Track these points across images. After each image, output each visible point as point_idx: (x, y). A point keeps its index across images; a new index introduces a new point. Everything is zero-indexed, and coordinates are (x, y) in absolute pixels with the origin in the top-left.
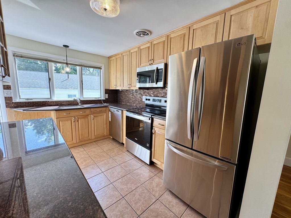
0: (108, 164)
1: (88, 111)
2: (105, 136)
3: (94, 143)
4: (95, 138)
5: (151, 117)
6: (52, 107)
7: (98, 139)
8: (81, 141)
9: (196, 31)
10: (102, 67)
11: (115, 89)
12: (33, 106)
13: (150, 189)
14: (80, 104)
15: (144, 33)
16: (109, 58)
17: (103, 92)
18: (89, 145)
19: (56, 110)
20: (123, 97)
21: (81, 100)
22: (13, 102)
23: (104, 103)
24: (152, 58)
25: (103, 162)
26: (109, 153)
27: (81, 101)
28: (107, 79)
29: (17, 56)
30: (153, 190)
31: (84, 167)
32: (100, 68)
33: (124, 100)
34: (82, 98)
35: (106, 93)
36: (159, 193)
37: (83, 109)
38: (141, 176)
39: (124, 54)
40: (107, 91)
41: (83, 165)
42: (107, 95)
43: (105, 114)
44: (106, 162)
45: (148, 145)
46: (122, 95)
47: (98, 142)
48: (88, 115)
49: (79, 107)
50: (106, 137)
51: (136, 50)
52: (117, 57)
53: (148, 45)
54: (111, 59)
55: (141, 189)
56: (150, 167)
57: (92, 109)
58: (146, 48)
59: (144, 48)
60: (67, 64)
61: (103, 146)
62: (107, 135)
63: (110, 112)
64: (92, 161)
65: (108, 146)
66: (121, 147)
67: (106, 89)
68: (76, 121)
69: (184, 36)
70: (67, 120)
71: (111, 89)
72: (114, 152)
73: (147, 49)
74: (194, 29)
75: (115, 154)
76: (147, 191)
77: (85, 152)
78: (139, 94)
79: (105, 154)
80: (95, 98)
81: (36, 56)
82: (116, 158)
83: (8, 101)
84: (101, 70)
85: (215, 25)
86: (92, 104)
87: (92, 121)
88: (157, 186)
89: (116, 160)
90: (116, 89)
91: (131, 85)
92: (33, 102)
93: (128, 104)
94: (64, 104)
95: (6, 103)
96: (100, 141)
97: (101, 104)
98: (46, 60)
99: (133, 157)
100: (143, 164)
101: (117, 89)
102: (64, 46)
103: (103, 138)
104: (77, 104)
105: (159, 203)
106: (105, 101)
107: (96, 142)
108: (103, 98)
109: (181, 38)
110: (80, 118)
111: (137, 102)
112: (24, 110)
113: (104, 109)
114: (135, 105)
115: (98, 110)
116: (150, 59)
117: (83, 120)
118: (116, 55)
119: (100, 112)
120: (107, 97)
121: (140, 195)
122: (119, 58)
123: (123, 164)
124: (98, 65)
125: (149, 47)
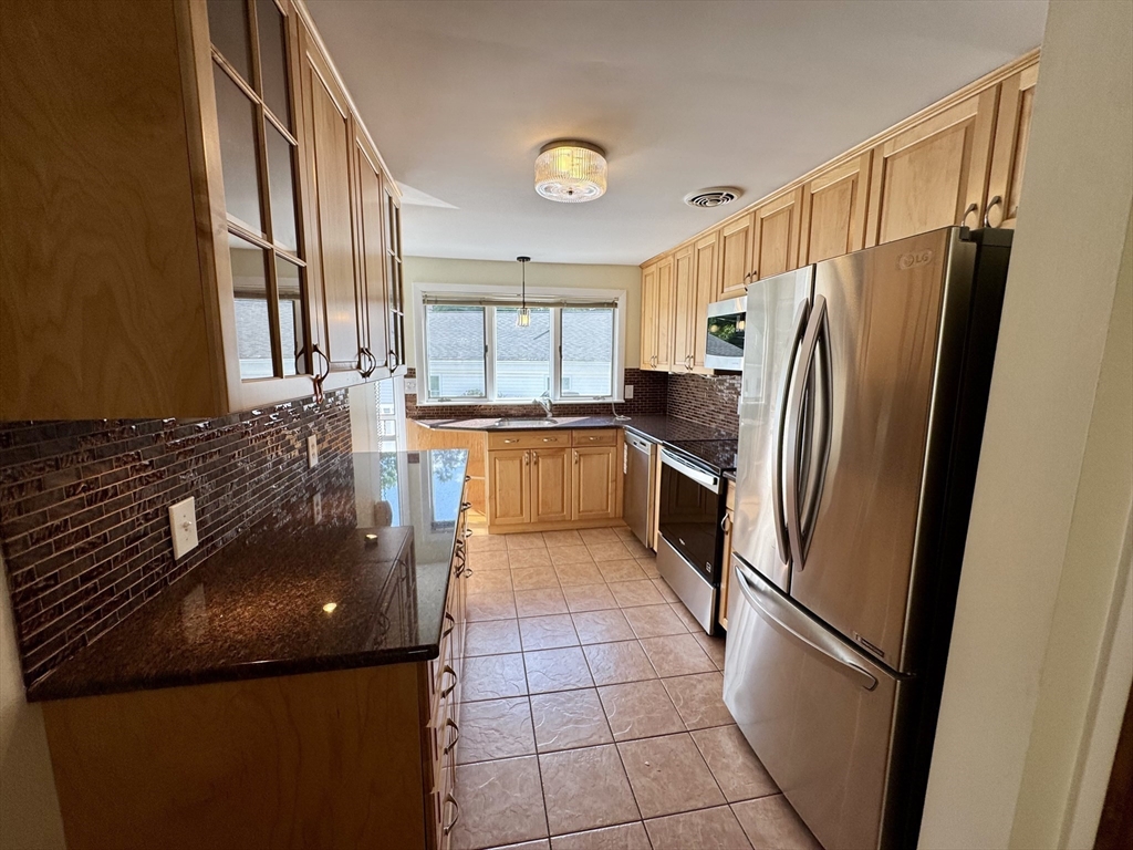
0: (592, 597)
1: (563, 438)
2: (609, 519)
3: (576, 533)
4: (580, 520)
5: (721, 476)
6: (484, 420)
7: (588, 525)
8: (541, 521)
9: (892, 165)
10: (618, 299)
11: (652, 369)
12: (449, 417)
13: (677, 699)
14: (550, 415)
15: (716, 196)
16: (642, 267)
17: (619, 377)
18: (560, 536)
19: (490, 430)
20: (680, 395)
21: (553, 402)
22: (418, 405)
23: (620, 414)
24: (756, 269)
25: (578, 590)
26: (604, 568)
27: (552, 405)
28: (633, 337)
29: (429, 302)
30: (685, 703)
31: (531, 587)
32: (614, 305)
33: (685, 407)
34: (558, 398)
35: (627, 382)
36: (701, 719)
37: (553, 432)
38: (671, 657)
39: (678, 256)
40: (633, 376)
41: (530, 581)
42: (630, 388)
43: (613, 450)
44: (588, 592)
45: (709, 569)
46: (679, 388)
47: (586, 531)
48: (563, 449)
49: (546, 424)
50: (611, 523)
51: (713, 239)
52: (663, 263)
53: (746, 223)
54: (647, 271)
55: (651, 689)
56: (711, 643)
57: (575, 433)
58: (739, 232)
59: (732, 235)
60: (524, 303)
61: (594, 547)
62: (615, 518)
63: (626, 446)
64: (555, 580)
65: (611, 550)
66: (646, 564)
67: (628, 367)
68: (532, 463)
69: (855, 183)
70: (512, 459)
71: (643, 368)
72: (618, 570)
73: (742, 235)
74: (886, 160)
75: (622, 577)
76: (668, 700)
77: (544, 552)
78: (728, 388)
79: (592, 571)
80: (595, 398)
81: (462, 295)
82: (618, 587)
83: (409, 404)
84: (617, 310)
85: (962, 133)
86: (584, 415)
87: (575, 468)
88: (704, 701)
89: (616, 592)
90: (657, 370)
91: (694, 357)
92: (451, 406)
93: (695, 421)
94: (513, 412)
95: (407, 407)
96: (594, 532)
97: (609, 418)
98: (481, 302)
99: (670, 600)
100: (693, 628)
101: (661, 368)
102: (519, 258)
103: (604, 524)
104: (542, 415)
105: (686, 742)
106: (621, 408)
107: (581, 532)
108: (618, 399)
109: (843, 192)
110: (544, 456)
111: (722, 417)
112: (432, 426)
113: (611, 433)
114: (714, 426)
115: (592, 436)
116: (749, 271)
117: (549, 461)
118: (659, 258)
119: (599, 442)
120: (630, 395)
121: (641, 701)
122: (667, 269)
123: (631, 610)
124: (607, 296)
125: (746, 231)
